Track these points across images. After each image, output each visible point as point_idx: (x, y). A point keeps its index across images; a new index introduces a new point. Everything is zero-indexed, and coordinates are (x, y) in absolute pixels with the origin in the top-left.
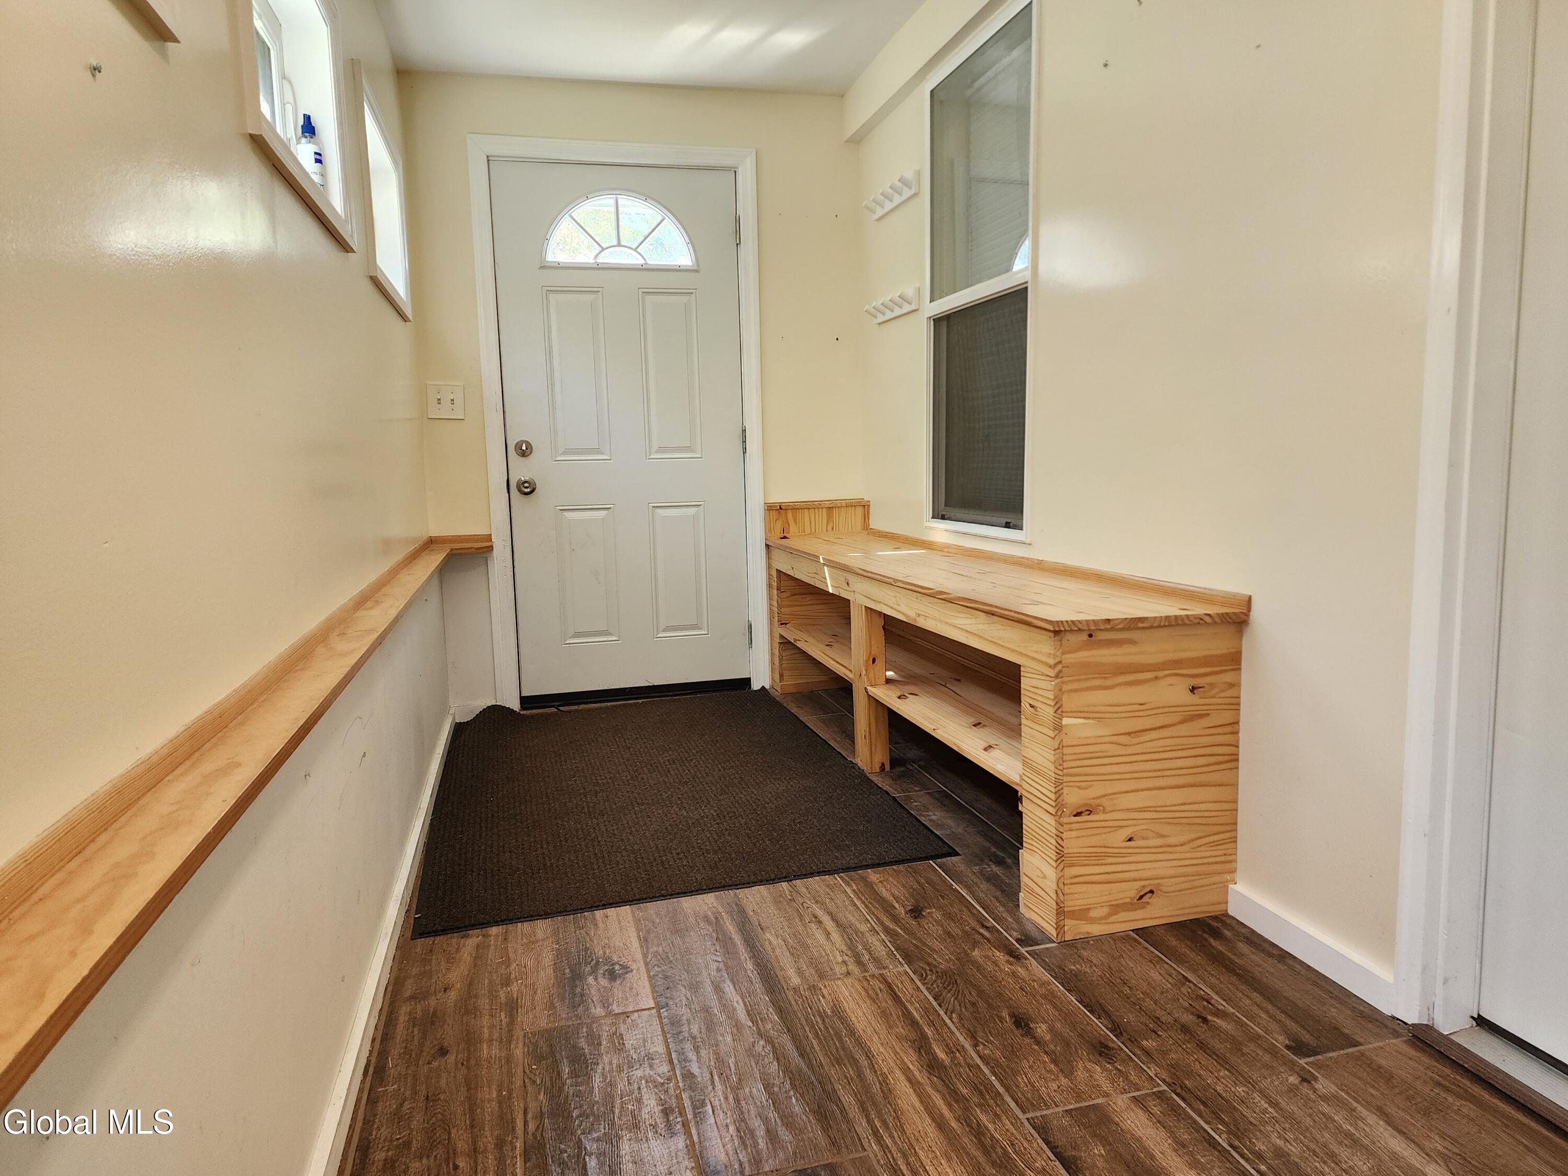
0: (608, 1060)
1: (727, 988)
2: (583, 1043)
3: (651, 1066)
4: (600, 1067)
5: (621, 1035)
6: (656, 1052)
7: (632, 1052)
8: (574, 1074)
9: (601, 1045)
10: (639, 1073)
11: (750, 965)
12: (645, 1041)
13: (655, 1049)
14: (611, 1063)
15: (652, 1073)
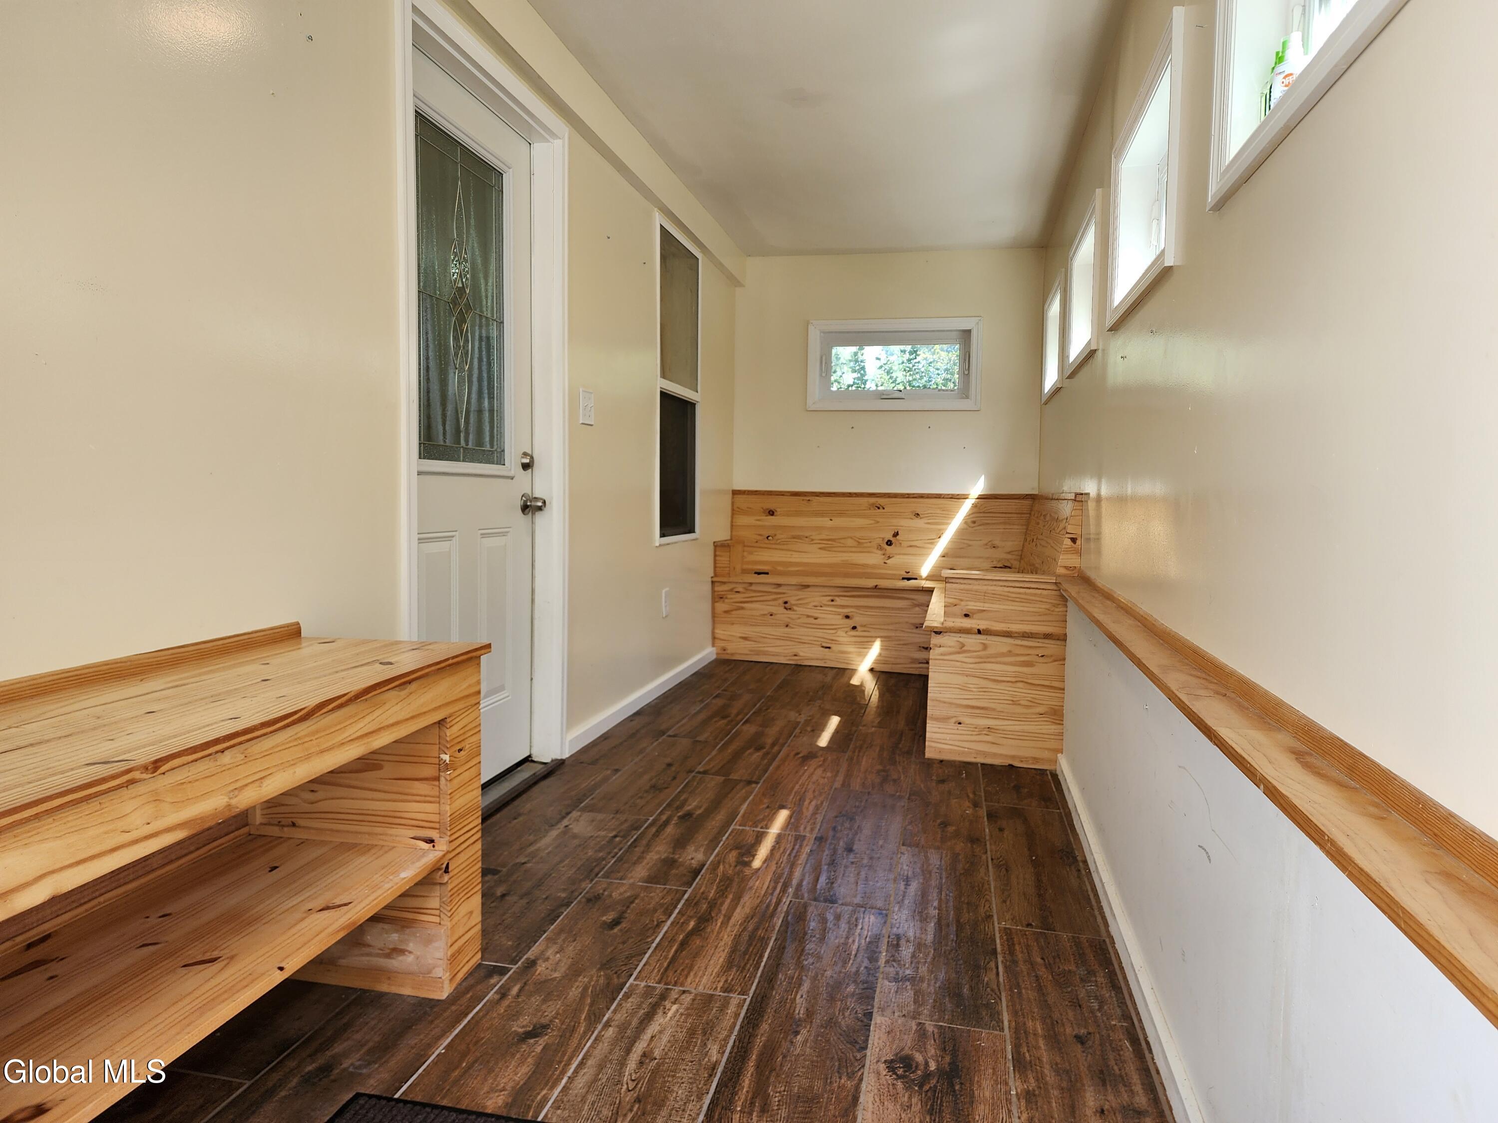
0: (930, 988)
1: (802, 1012)
2: (949, 1006)
3: (897, 973)
4: (937, 985)
5: (915, 1003)
6: (890, 982)
7: (909, 987)
8: (959, 986)
9: (934, 1000)
10: (908, 972)
11: (765, 1027)
12: (897, 992)
13: (890, 984)
14: (929, 985)
15: (898, 969)
